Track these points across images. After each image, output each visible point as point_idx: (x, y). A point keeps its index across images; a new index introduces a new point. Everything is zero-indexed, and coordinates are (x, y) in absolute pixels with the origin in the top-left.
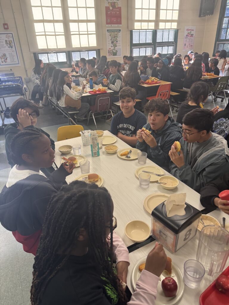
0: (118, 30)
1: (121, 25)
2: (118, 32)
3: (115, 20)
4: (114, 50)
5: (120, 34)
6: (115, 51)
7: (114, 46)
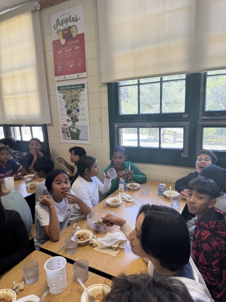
0: (80, 85)
1: (84, 75)
2: (79, 90)
3: (72, 65)
4: (73, 128)
5: (84, 95)
6: (74, 131)
7: (72, 119)
